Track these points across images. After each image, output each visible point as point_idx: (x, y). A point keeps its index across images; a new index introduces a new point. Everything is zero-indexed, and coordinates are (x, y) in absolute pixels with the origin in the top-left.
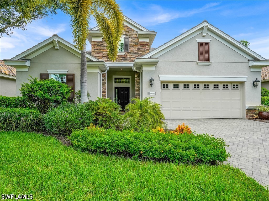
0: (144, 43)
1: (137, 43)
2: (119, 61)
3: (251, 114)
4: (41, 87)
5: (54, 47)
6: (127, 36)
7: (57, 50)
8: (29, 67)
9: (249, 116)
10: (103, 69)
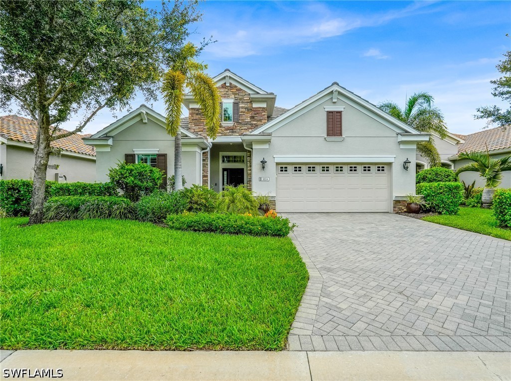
0: (259, 109)
1: (250, 110)
2: (225, 135)
3: (401, 207)
4: (131, 172)
5: (142, 120)
6: (237, 100)
7: (146, 123)
8: (111, 147)
9: (397, 209)
10: (204, 146)
